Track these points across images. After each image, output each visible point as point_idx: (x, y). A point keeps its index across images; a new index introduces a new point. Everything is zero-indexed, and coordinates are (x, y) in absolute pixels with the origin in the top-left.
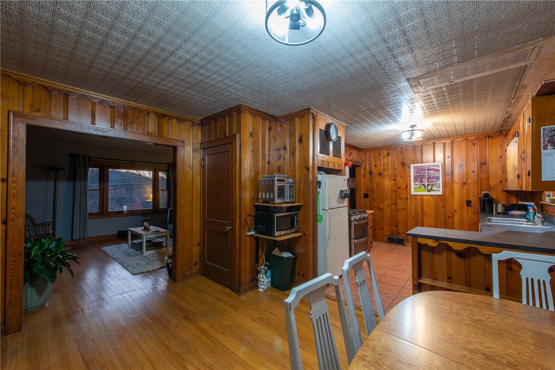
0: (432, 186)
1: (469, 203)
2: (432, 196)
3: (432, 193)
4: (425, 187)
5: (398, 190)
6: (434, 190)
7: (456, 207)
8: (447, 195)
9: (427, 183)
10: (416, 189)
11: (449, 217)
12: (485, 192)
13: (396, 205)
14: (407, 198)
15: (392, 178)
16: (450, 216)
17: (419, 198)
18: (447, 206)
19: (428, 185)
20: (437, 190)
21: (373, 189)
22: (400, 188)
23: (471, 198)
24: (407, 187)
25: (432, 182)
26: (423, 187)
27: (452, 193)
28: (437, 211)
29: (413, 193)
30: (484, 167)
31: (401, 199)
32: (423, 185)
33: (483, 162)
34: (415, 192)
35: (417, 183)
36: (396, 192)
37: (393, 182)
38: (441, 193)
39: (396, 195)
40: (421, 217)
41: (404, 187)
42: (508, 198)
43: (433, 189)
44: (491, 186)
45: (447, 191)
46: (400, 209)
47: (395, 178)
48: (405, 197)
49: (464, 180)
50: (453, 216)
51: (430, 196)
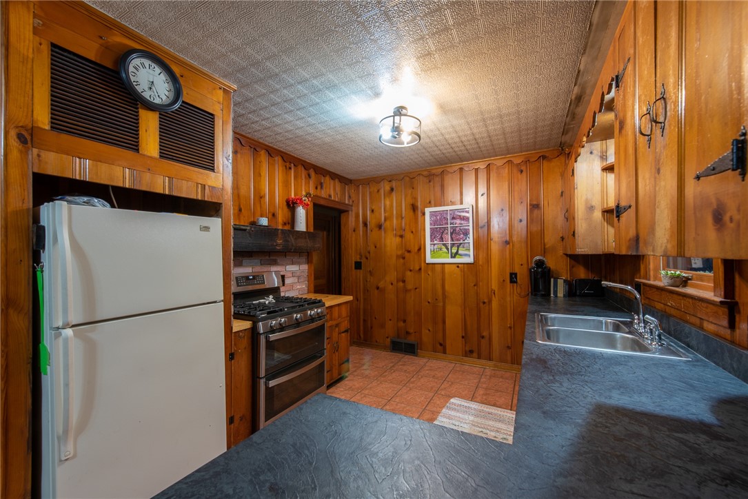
0: (458, 247)
1: (513, 277)
2: (458, 265)
3: (457, 260)
4: (448, 249)
5: (407, 255)
6: (461, 255)
7: (494, 285)
8: (481, 263)
9: (449, 242)
10: (433, 252)
11: (484, 303)
12: (538, 258)
13: (404, 281)
14: (420, 269)
15: (399, 233)
16: (485, 301)
17: (438, 268)
18: (481, 284)
19: (453, 245)
20: (466, 255)
21: (369, 253)
22: (409, 252)
23: (517, 270)
24: (419, 249)
25: (458, 240)
26: (445, 250)
27: (488, 260)
28: (465, 293)
29: (429, 259)
30: (536, 212)
31: (411, 271)
32: (444, 245)
33: (535, 203)
34: (432, 257)
35: (435, 242)
36: (404, 258)
37: (398, 240)
38: (470, 260)
39: (404, 264)
40: (441, 304)
41: (417, 249)
42: (572, 267)
43: (460, 252)
44: (547, 247)
45: (481, 257)
46: (410, 290)
47: (401, 233)
48: (417, 268)
49: (506, 236)
50: (490, 301)
51: (455, 266)
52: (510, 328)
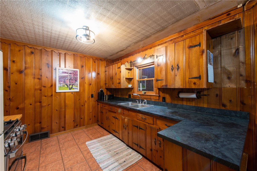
0: (72, 85)
1: (92, 96)
2: (72, 93)
3: (72, 90)
4: (68, 86)
5: (43, 88)
6: (73, 88)
7: (86, 99)
8: (81, 91)
9: (69, 83)
10: (60, 87)
11: (82, 106)
12: (100, 90)
13: (40, 102)
14: (52, 95)
15: (37, 77)
17: (63, 94)
18: (81, 99)
19: (70, 85)
20: (76, 88)
21: (9, 87)
22: (45, 87)
23: (93, 94)
24: (52, 86)
25: (72, 82)
26: (66, 86)
27: (84, 90)
28: (75, 103)
29: (58, 91)
30: (98, 75)
31: (45, 96)
32: (66, 84)
33: (98, 73)
34: (59, 89)
35: (61, 83)
36: (41, 90)
37: (37, 81)
38: (78, 90)
39: (41, 93)
40: (63, 110)
41: (50, 85)
43: (73, 87)
45: (81, 89)
46: (45, 106)
47: (39, 77)
48: (50, 95)
49: (90, 82)
50: (84, 105)
51: (71, 93)
52: (91, 112)
